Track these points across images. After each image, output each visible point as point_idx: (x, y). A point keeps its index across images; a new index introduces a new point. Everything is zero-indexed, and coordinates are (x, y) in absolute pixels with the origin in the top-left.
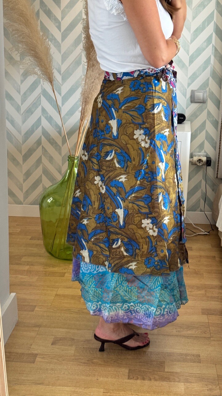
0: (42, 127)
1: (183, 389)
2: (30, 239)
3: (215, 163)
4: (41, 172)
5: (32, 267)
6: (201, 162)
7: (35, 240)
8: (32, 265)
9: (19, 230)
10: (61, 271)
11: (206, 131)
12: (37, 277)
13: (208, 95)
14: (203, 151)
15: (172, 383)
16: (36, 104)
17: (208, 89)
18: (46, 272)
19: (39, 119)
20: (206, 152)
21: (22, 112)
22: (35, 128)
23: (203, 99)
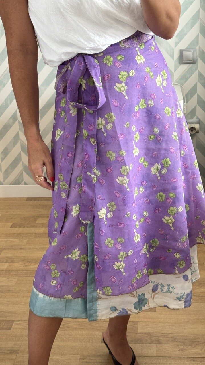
2: (11, 227)
5: (11, 264)
6: (194, 131)
7: (17, 227)
8: (12, 262)
11: (198, 95)
12: (16, 279)
13: (198, 54)
14: (195, 117)
18: (26, 270)
20: (199, 119)
22: (9, 102)
23: (193, 60)
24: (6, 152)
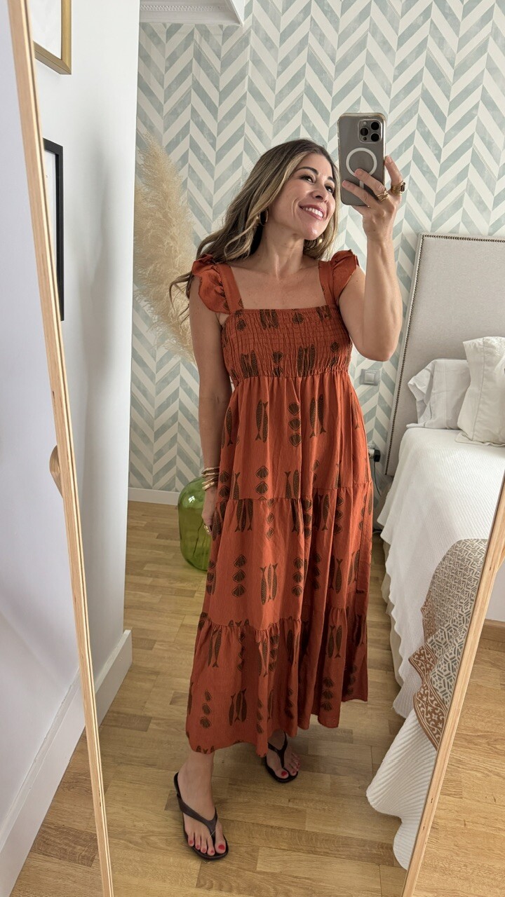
0: (180, 401)
1: (329, 784)
2: (157, 538)
3: (384, 456)
4: (176, 453)
5: (156, 579)
8: (157, 577)
9: (145, 523)
10: (191, 589)
11: (377, 419)
12: (160, 596)
13: (381, 377)
14: (371, 442)
15: (316, 774)
16: (174, 373)
17: (381, 370)
18: (172, 588)
19: (176, 393)
20: (375, 444)
21: (157, 380)
22: (171, 401)
23: (374, 381)
24: (160, 454)
